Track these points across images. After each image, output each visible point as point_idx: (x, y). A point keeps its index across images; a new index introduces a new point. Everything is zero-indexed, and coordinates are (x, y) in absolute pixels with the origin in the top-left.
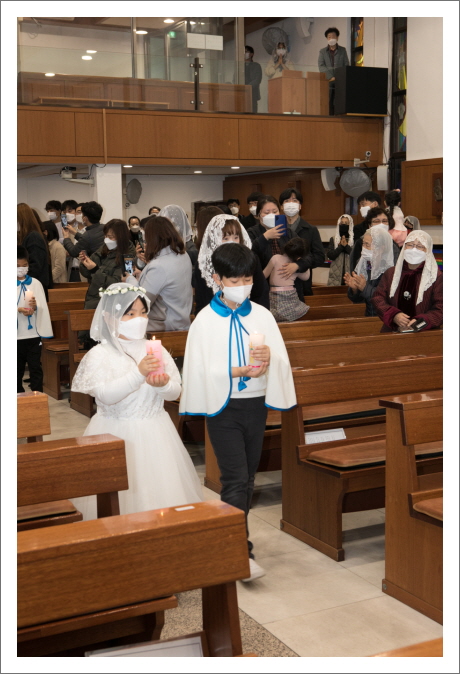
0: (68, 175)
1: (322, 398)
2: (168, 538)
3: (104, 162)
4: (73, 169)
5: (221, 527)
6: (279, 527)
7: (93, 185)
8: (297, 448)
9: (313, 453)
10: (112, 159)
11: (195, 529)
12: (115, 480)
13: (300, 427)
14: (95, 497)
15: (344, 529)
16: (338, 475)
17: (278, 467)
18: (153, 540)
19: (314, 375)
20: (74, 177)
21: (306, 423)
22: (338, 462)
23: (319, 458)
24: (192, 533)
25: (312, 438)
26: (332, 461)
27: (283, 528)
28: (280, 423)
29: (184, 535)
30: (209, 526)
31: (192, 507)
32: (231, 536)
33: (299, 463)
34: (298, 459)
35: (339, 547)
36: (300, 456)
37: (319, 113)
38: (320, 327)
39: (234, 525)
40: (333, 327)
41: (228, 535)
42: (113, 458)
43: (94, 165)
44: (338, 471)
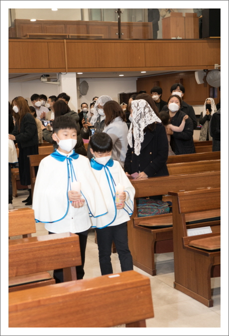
0: (45, 80)
1: (197, 209)
2: (104, 294)
3: (65, 71)
4: (47, 76)
5: (136, 287)
6: (173, 286)
7: (60, 85)
8: (182, 238)
9: (192, 242)
10: (71, 70)
11: (120, 288)
12: (74, 259)
13: (184, 226)
15: (212, 288)
16: (208, 255)
17: (171, 250)
18: (95, 295)
19: (191, 195)
20: (49, 80)
21: (188, 223)
22: (207, 247)
23: (195, 245)
24: (118, 291)
25: (192, 233)
26: (203, 246)
27: (175, 287)
28: (171, 224)
29: (113, 292)
30: (129, 286)
32: (142, 292)
33: (184, 247)
35: (210, 298)
36: (184, 244)
37: (193, 38)
38: (195, 166)
39: (143, 286)
40: (204, 165)
41: (140, 292)
42: (72, 246)
43: (60, 73)
44: (207, 252)
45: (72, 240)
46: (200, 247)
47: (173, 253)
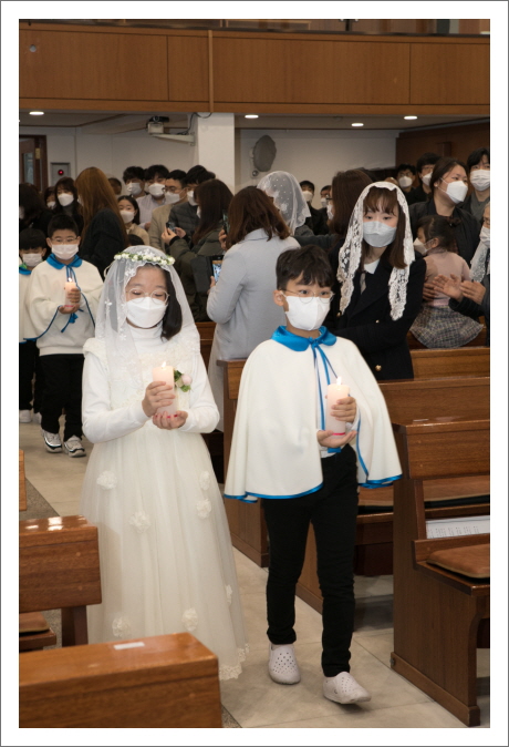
0: (157, 129)
3: (208, 110)
4: (164, 119)
5: (176, 681)
6: (389, 664)
7: (194, 143)
8: (413, 543)
9: (437, 553)
10: (220, 106)
11: (132, 682)
12: (80, 588)
13: (419, 511)
14: (59, 612)
16: (469, 591)
17: (391, 573)
18: (59, 698)
19: (442, 432)
20: (166, 131)
21: (428, 505)
22: (469, 570)
23: (444, 561)
24: (126, 689)
25: (437, 530)
26: (461, 568)
27: (395, 665)
28: (390, 503)
30: (155, 678)
31: (141, 644)
32: (192, 695)
33: (416, 566)
34: (414, 561)
35: (473, 703)
36: (417, 557)
39: (199, 678)
41: (187, 694)
42: (78, 554)
43: (195, 114)
44: (468, 584)
45: (79, 538)
46: (452, 569)
47: (391, 576)
